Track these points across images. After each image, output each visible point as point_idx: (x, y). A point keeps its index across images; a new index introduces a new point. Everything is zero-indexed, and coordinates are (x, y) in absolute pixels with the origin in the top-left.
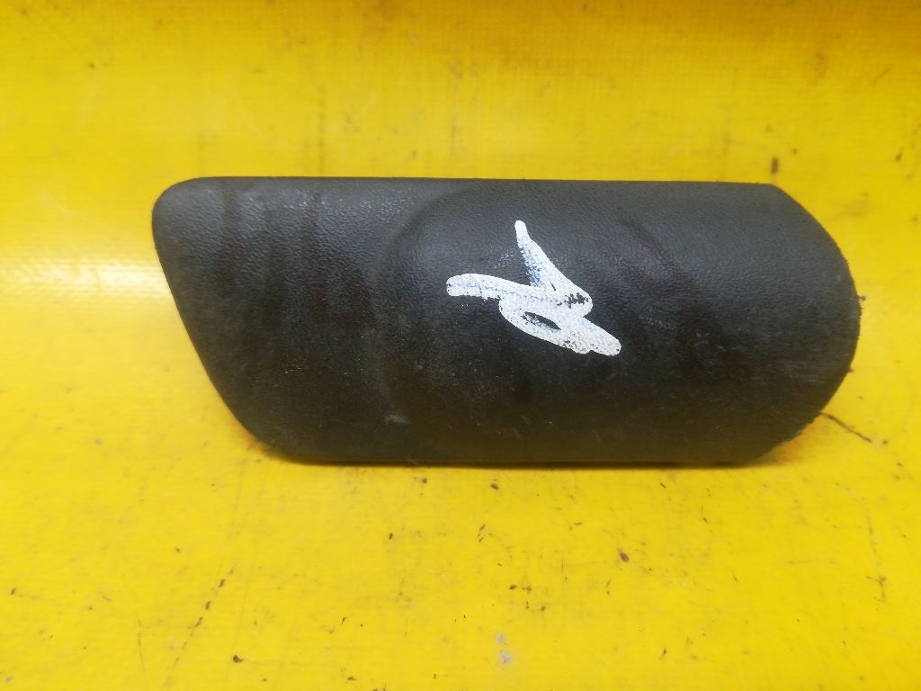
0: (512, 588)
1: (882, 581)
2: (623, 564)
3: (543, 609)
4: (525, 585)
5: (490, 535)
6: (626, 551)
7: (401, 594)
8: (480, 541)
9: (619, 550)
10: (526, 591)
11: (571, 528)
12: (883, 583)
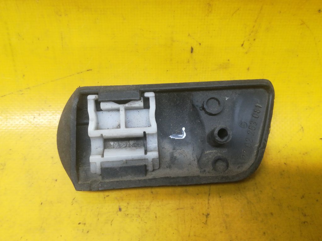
0: (79, 224)
1: (208, 215)
2: (119, 213)
3: (88, 232)
4: (84, 223)
5: (76, 202)
6: (121, 207)
7: (41, 227)
8: (72, 205)
9: (119, 206)
10: (83, 225)
11: (105, 198)
12: (208, 216)
